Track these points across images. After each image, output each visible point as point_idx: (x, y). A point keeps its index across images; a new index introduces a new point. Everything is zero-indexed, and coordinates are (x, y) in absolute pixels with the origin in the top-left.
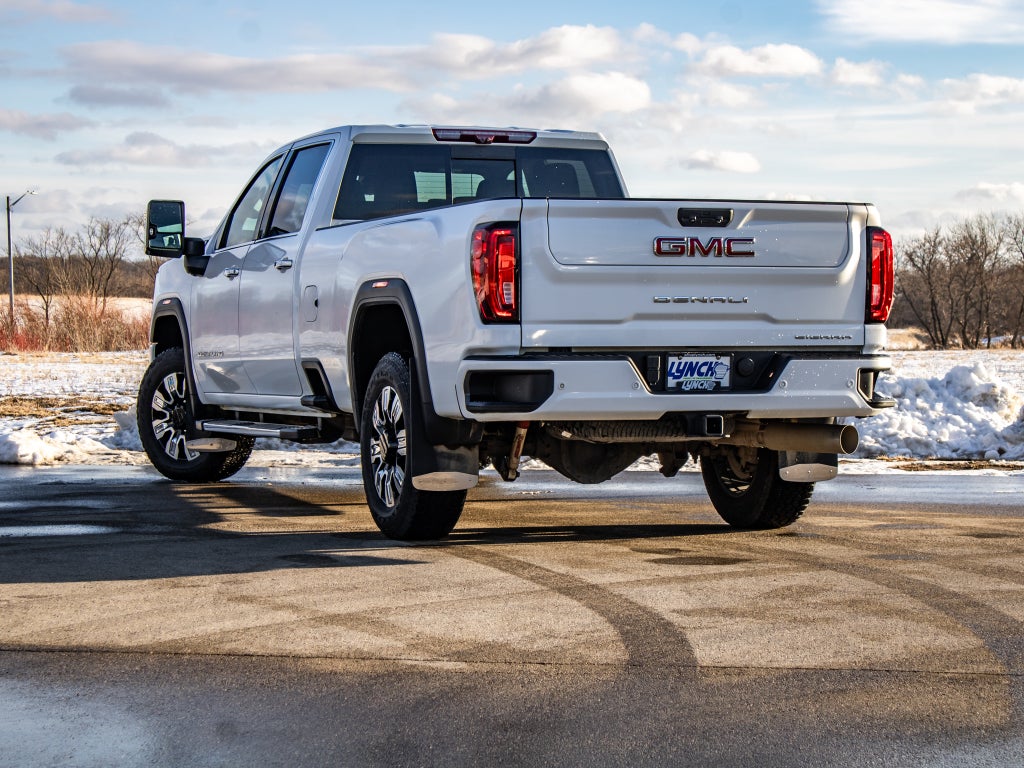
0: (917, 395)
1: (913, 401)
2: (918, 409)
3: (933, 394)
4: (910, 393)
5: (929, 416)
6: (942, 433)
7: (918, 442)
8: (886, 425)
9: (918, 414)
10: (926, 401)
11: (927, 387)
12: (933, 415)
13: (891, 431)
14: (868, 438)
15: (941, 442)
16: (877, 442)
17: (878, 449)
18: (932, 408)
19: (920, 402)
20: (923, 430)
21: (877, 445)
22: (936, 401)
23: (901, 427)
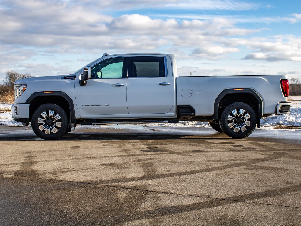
0: (295, 112)
1: (294, 113)
2: (294, 115)
3: (299, 112)
4: (294, 111)
5: (296, 116)
6: (298, 120)
7: (292, 122)
8: (285, 118)
9: (294, 116)
10: (297, 113)
11: (298, 110)
12: (297, 116)
13: (286, 119)
14: (281, 121)
15: (297, 122)
16: (282, 122)
17: (282, 124)
18: (298, 115)
19: (295, 113)
20: (294, 119)
21: (282, 123)
22: (299, 113)
23: (289, 118)
